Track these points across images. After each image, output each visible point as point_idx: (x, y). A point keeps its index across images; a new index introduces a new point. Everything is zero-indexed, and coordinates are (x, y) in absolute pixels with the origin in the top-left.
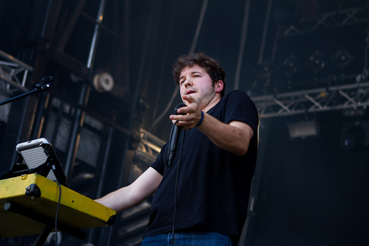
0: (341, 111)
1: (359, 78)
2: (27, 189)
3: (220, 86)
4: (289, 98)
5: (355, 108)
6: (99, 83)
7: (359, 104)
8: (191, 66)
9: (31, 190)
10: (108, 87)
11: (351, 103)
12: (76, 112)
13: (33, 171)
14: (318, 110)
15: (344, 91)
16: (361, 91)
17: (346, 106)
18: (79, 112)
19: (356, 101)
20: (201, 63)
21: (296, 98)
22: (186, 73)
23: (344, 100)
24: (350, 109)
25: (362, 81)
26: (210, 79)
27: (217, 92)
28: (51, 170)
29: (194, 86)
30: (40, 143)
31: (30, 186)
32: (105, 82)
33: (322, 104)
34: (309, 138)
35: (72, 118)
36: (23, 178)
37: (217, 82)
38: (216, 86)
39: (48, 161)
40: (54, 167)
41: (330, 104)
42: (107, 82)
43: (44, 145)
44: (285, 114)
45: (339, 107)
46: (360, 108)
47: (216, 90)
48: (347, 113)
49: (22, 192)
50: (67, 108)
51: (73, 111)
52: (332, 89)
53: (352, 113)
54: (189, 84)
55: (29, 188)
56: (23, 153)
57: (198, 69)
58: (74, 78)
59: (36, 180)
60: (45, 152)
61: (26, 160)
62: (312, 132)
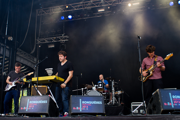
4: (47, 39)
12: (4, 45)
14: (54, 42)
15: (59, 38)
16: (63, 38)
17: (60, 41)
18: (5, 45)
19: (62, 40)
21: (49, 39)
23: (59, 39)
25: (64, 36)
32: (10, 38)
33: (55, 40)
34: (53, 48)
35: (3, 47)
41: (57, 40)
44: (47, 42)
48: (61, 42)
51: (3, 45)
52: (57, 37)
53: (62, 43)
56: (47, 70)
57: (62, 55)
58: (3, 38)
61: (47, 72)
62: (53, 46)
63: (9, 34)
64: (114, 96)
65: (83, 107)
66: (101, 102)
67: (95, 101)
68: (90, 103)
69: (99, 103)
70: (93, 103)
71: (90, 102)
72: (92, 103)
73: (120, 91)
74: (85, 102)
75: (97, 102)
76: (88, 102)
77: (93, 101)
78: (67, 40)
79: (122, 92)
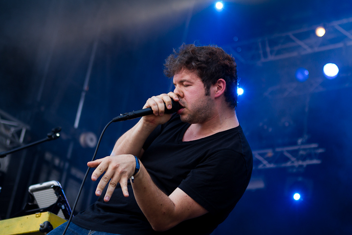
1: (300, 141)
2: (41, 226)
5: (297, 166)
6: (85, 141)
7: (300, 163)
9: (45, 227)
10: (92, 144)
11: (293, 162)
12: (64, 165)
13: (45, 210)
14: (266, 167)
15: (288, 152)
16: (301, 152)
18: (67, 165)
23: (287, 159)
24: (293, 167)
25: (302, 143)
28: (61, 210)
30: (51, 185)
31: (44, 223)
32: (90, 140)
33: (270, 162)
35: (60, 170)
36: (38, 216)
39: (58, 201)
40: (63, 207)
41: (276, 162)
42: (92, 140)
43: (55, 187)
45: (283, 165)
46: (301, 166)
48: (290, 170)
49: (36, 228)
50: (57, 162)
51: (62, 164)
52: (278, 150)
55: (43, 225)
56: (35, 194)
58: (63, 136)
59: (49, 218)
60: (56, 193)
61: (37, 201)
63: (86, 125)
78: (314, 162)
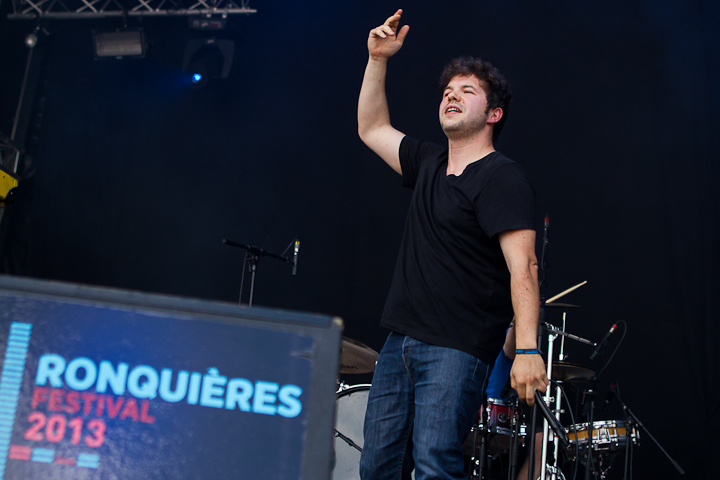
0: (186, 18)
3: (496, 116)
5: (209, 16)
7: (215, 10)
8: (464, 74)
11: (202, 7)
14: (145, 13)
17: (191, 10)
19: (211, 4)
20: (481, 74)
22: (456, 84)
26: (486, 102)
27: (489, 124)
29: (461, 102)
33: (153, 5)
34: (128, 59)
37: (494, 108)
38: (491, 113)
41: (166, 6)
44: (88, 14)
46: (218, 17)
47: (488, 121)
48: (196, 23)
54: (455, 99)
57: (472, 81)
62: (136, 49)
64: (550, 460)
65: (32, 434)
66: (290, 393)
67: (214, 377)
68: (148, 391)
69: (259, 408)
70: (177, 396)
71: (143, 380)
72: (167, 395)
73: (612, 423)
74: (81, 374)
75: (234, 384)
76: (112, 377)
77: (191, 370)
78: (244, 10)
79: (623, 436)
